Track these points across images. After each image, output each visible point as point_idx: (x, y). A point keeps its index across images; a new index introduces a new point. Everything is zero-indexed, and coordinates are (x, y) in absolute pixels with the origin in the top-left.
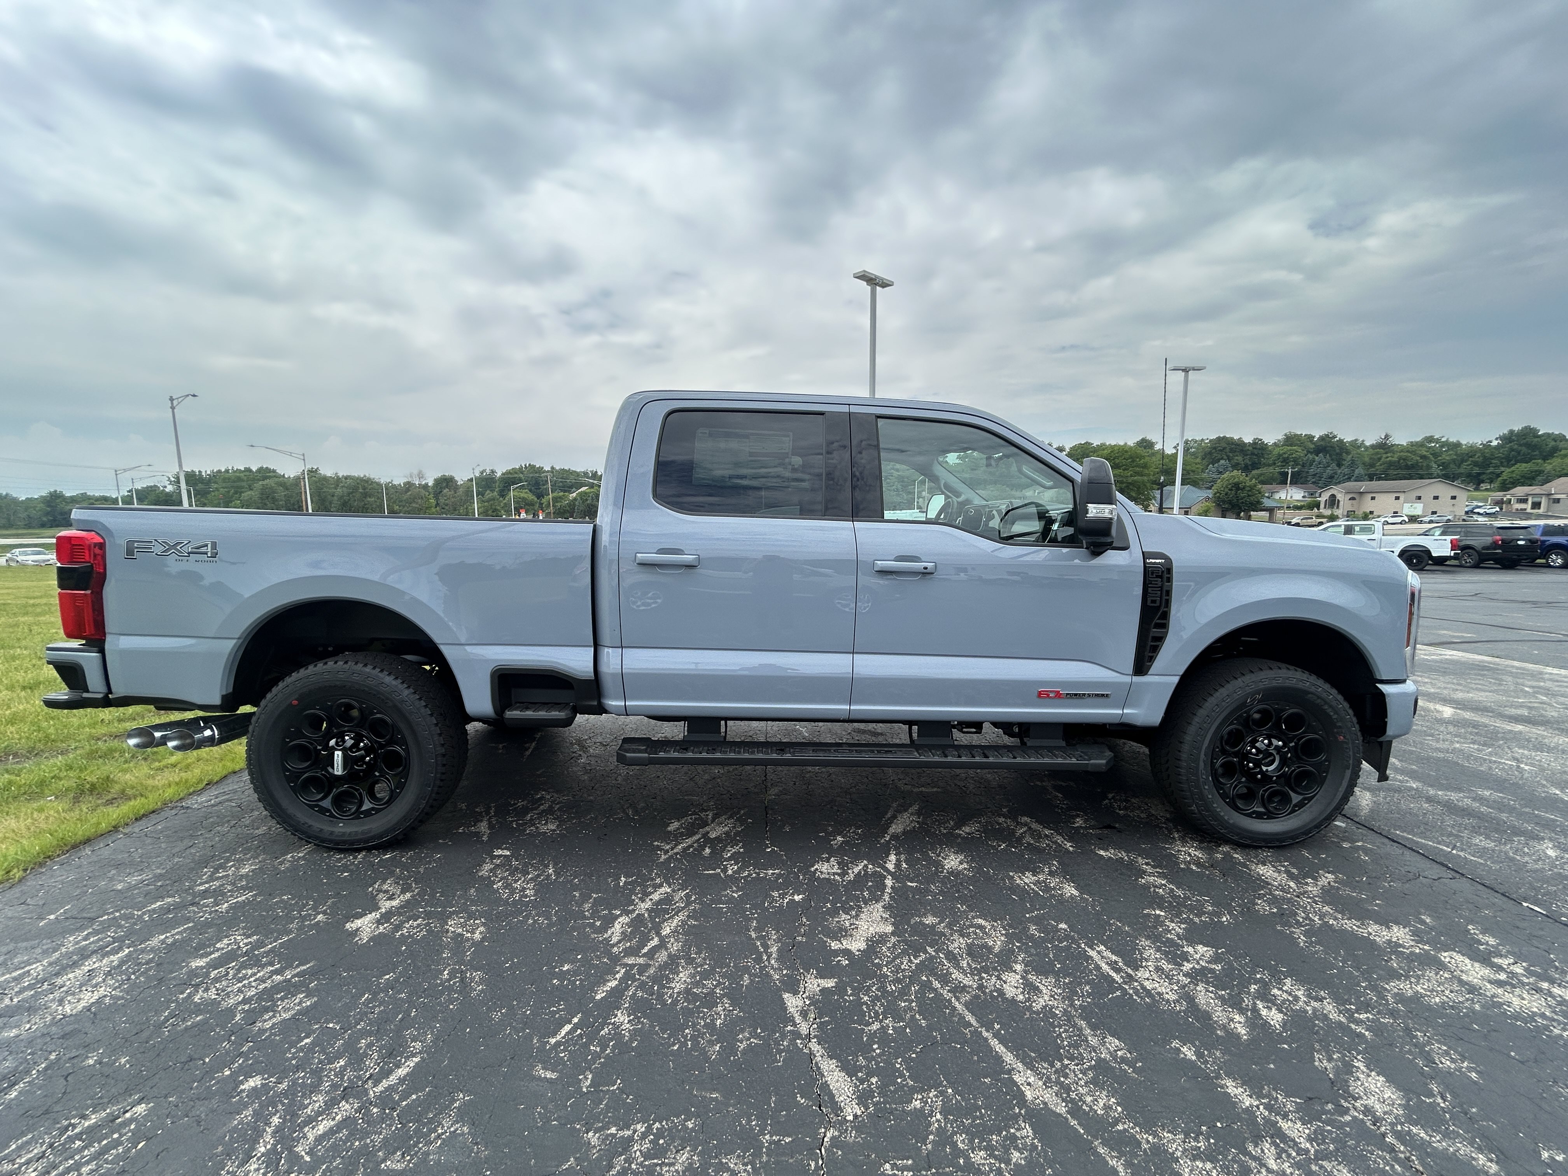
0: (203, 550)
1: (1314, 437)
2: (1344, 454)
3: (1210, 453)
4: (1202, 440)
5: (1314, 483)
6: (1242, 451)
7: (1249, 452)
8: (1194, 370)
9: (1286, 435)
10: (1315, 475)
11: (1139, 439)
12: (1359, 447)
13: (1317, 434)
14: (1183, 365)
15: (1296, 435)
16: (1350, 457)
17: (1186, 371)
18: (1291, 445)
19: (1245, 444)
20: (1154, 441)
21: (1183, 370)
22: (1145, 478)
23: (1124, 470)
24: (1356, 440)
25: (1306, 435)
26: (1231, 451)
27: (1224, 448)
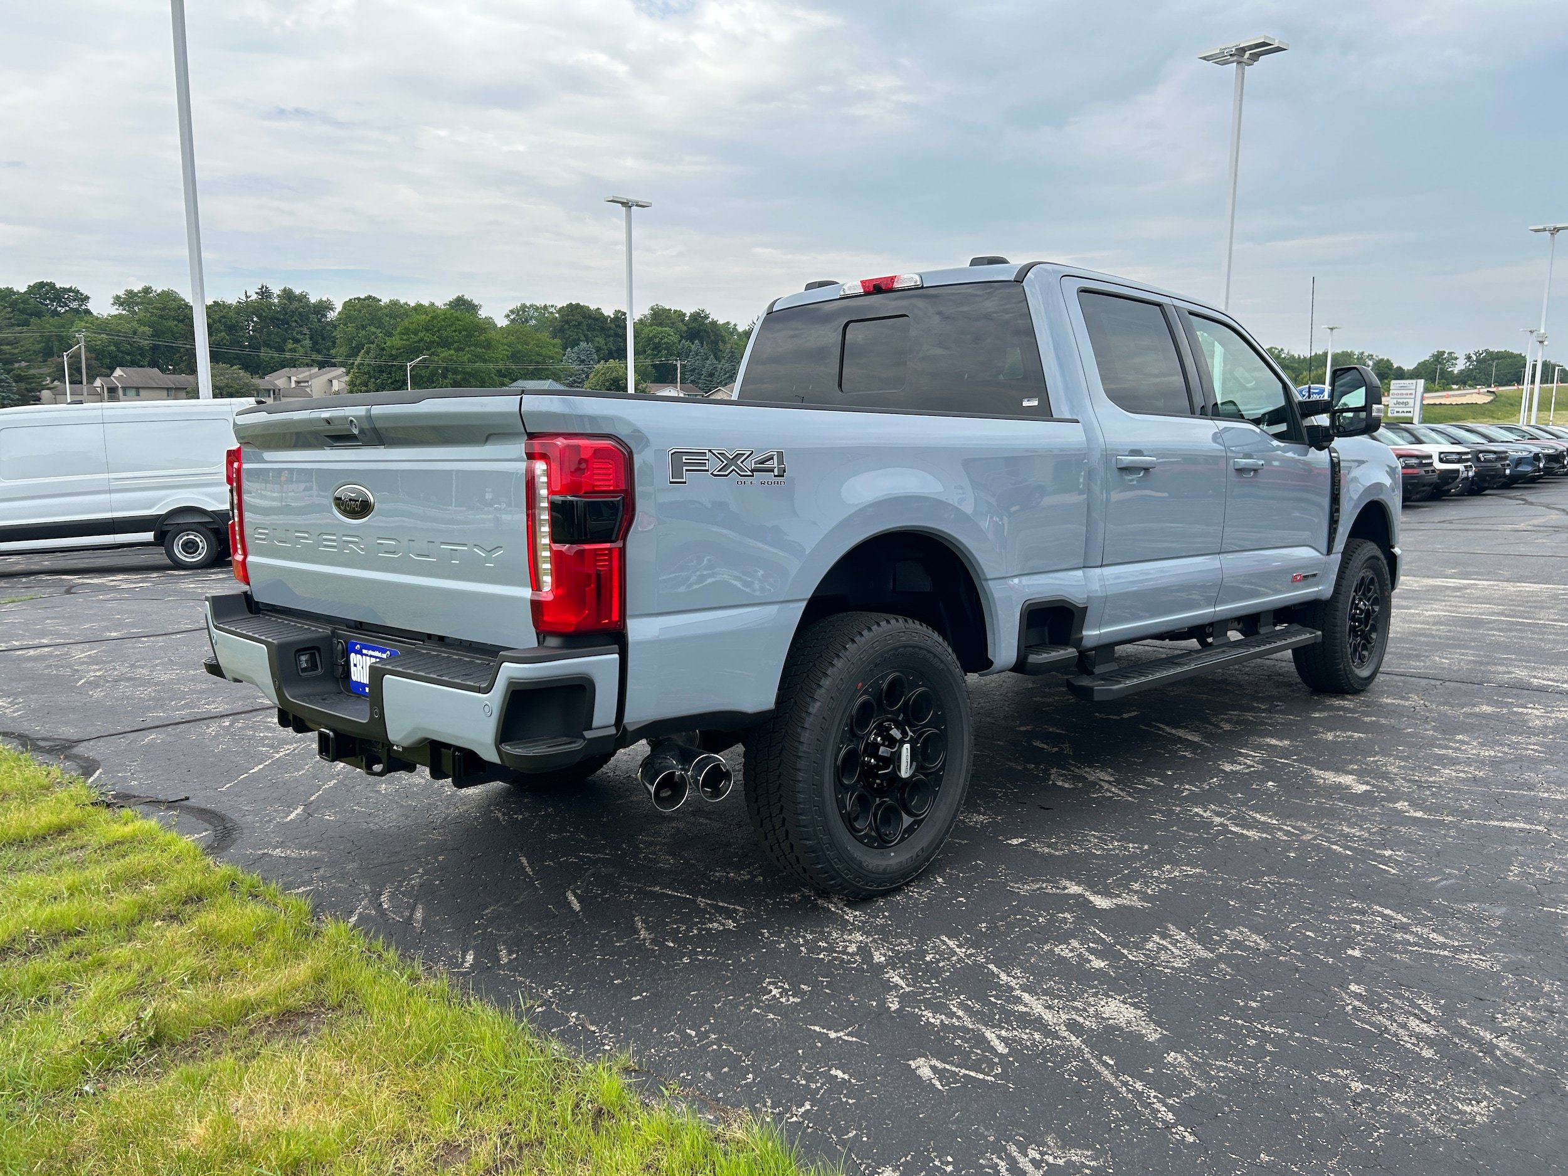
0: (768, 464)
1: (684, 315)
2: (720, 343)
3: (562, 330)
4: (545, 306)
5: (692, 382)
6: (602, 329)
7: (612, 332)
8: (637, 205)
9: (652, 309)
10: (693, 370)
11: (453, 297)
12: (732, 334)
13: (688, 311)
14: (625, 197)
15: (664, 310)
16: (729, 346)
17: (626, 204)
18: (661, 325)
19: (606, 318)
20: (476, 302)
21: (623, 203)
22: (491, 366)
23: (456, 350)
24: (728, 323)
25: (675, 311)
26: (590, 328)
27: (580, 324)
